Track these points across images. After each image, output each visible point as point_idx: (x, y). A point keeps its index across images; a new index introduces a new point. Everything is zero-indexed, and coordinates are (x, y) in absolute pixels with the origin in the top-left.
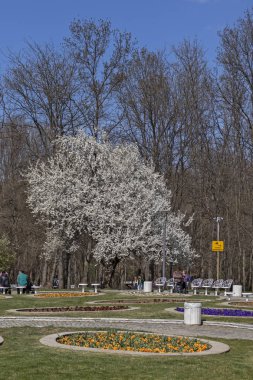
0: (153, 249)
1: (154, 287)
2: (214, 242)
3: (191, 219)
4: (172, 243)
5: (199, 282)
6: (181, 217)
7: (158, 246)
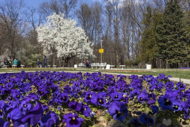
0: (79, 53)
1: (78, 67)
2: (100, 50)
3: (93, 44)
4: (86, 52)
5: (94, 64)
6: (90, 43)
7: (81, 52)
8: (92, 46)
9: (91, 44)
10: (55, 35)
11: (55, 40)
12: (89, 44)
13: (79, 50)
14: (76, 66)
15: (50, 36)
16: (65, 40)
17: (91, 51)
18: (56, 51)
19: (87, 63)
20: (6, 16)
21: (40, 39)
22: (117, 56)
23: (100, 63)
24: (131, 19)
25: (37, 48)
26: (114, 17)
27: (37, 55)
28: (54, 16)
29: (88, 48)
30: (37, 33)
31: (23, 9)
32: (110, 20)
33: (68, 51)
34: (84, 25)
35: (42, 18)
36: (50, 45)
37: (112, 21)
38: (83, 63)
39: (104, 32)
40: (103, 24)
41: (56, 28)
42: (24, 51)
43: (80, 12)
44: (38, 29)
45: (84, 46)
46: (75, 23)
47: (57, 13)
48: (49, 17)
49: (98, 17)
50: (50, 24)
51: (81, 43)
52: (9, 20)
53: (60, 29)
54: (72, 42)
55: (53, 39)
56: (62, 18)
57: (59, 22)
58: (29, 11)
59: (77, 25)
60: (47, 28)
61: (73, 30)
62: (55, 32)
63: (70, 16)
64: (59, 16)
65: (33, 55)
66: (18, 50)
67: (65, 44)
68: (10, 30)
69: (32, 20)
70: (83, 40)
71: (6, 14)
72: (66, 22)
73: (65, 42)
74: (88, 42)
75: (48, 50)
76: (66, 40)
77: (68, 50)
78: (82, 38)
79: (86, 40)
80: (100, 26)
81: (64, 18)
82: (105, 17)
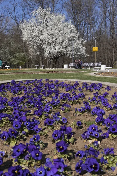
0: (69, 52)
1: (69, 67)
2: (93, 48)
3: (85, 41)
4: (77, 50)
5: (87, 64)
6: (81, 40)
7: (71, 51)
8: (84, 43)
9: (82, 41)
10: (42, 33)
11: (42, 37)
12: (80, 41)
13: (69, 48)
14: (66, 66)
15: (36, 33)
16: (53, 38)
17: (83, 50)
18: (44, 49)
19: (79, 63)
21: (25, 37)
22: (114, 54)
23: (94, 62)
25: (22, 47)
26: (110, 8)
27: (21, 54)
28: (39, 10)
29: (80, 46)
30: (21, 31)
32: (105, 13)
33: (57, 50)
34: (74, 20)
35: (26, 13)
36: (36, 43)
37: (107, 14)
38: (74, 62)
39: (97, 27)
40: (96, 17)
41: (42, 25)
42: (7, 49)
43: (69, 5)
44: (22, 26)
45: (75, 44)
46: (64, 18)
47: (43, 7)
48: (34, 12)
49: (90, 10)
50: (35, 19)
51: (71, 40)
53: (47, 25)
54: (62, 40)
55: (39, 36)
56: (48, 13)
57: (46, 18)
58: (10, 6)
59: (66, 20)
60: (32, 24)
61: (61, 26)
62: (41, 28)
63: (58, 10)
64: (45, 11)
65: (17, 54)
67: (53, 42)
69: (14, 15)
70: (74, 37)
72: (53, 16)
73: (53, 40)
74: (79, 39)
75: (34, 49)
76: (55, 38)
77: (57, 48)
78: (72, 35)
79: (77, 37)
80: (93, 20)
81: (51, 12)
82: (99, 9)
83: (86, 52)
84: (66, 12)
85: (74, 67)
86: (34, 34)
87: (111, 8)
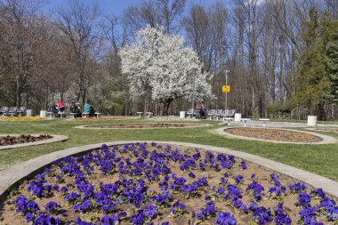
0: (187, 92)
1: (186, 115)
2: (224, 87)
3: (212, 76)
4: (200, 90)
5: (214, 112)
6: (206, 74)
7: (191, 91)
8: (210, 79)
9: (208, 77)
10: (149, 63)
11: (150, 70)
12: (204, 76)
13: (188, 87)
14: (182, 114)
15: (142, 64)
16: (165, 71)
17: (208, 89)
18: (151, 88)
19: (201, 109)
20: (73, 31)
21: (125, 69)
23: (224, 109)
24: (279, 30)
25: (120, 82)
26: (249, 28)
27: (119, 94)
28: (147, 30)
29: (205, 84)
30: (120, 60)
31: (99, 19)
32: (241, 32)
33: (170, 89)
34: (197, 43)
35: (128, 32)
36: (141, 78)
37: (245, 35)
38: (195, 108)
39: (230, 54)
40: (229, 40)
41: (150, 51)
42: (98, 86)
43: (190, 22)
44: (122, 52)
45: (197, 81)
46: (181, 41)
47: (153, 26)
48: (139, 32)
49: (220, 29)
50: (140, 43)
51: (191, 75)
52: (77, 36)
53: (157, 51)
54: (178, 73)
55: (145, 68)
56: (160, 34)
57: (156, 41)
58: (107, 23)
59: (185, 45)
60: (137, 50)
61: (177, 53)
62: (149, 56)
63: (173, 29)
64: (155, 30)
65: (113, 94)
66: (89, 84)
67: (165, 77)
68: (78, 54)
69: (111, 36)
70: (196, 70)
71: (72, 27)
72: (166, 39)
73: (165, 74)
74: (202, 73)
75: (137, 86)
76: (168, 71)
77: (170, 86)
78: (192, 66)
79: (200, 69)
80: (225, 43)
81: (164, 33)
82: (233, 29)
83: (213, 92)
84: (185, 32)
85: (194, 115)
86: (139, 64)
87: (251, 27)
